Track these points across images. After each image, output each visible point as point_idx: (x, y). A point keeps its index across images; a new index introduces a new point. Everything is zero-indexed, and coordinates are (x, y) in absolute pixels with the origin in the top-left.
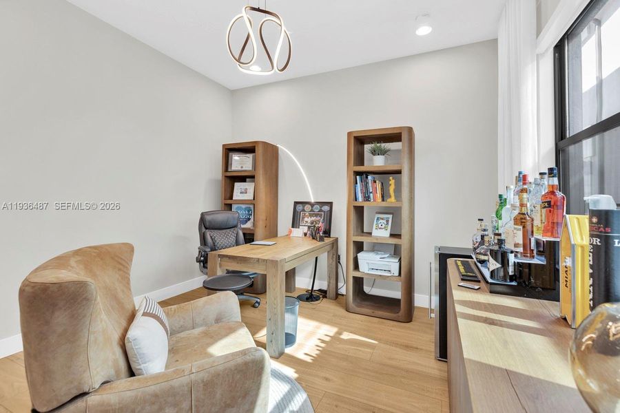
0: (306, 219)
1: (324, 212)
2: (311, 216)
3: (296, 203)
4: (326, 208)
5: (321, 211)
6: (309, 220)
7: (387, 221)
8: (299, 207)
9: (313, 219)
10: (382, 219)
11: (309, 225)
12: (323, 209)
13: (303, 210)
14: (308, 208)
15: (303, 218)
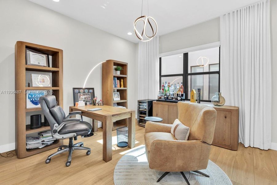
0: (81, 97)
1: (91, 93)
2: (84, 95)
3: (74, 89)
4: (91, 91)
5: (89, 92)
6: (83, 97)
7: (118, 95)
8: (76, 91)
9: (85, 96)
10: (116, 94)
11: (84, 99)
12: (90, 91)
13: (79, 92)
14: (81, 91)
15: (80, 97)
